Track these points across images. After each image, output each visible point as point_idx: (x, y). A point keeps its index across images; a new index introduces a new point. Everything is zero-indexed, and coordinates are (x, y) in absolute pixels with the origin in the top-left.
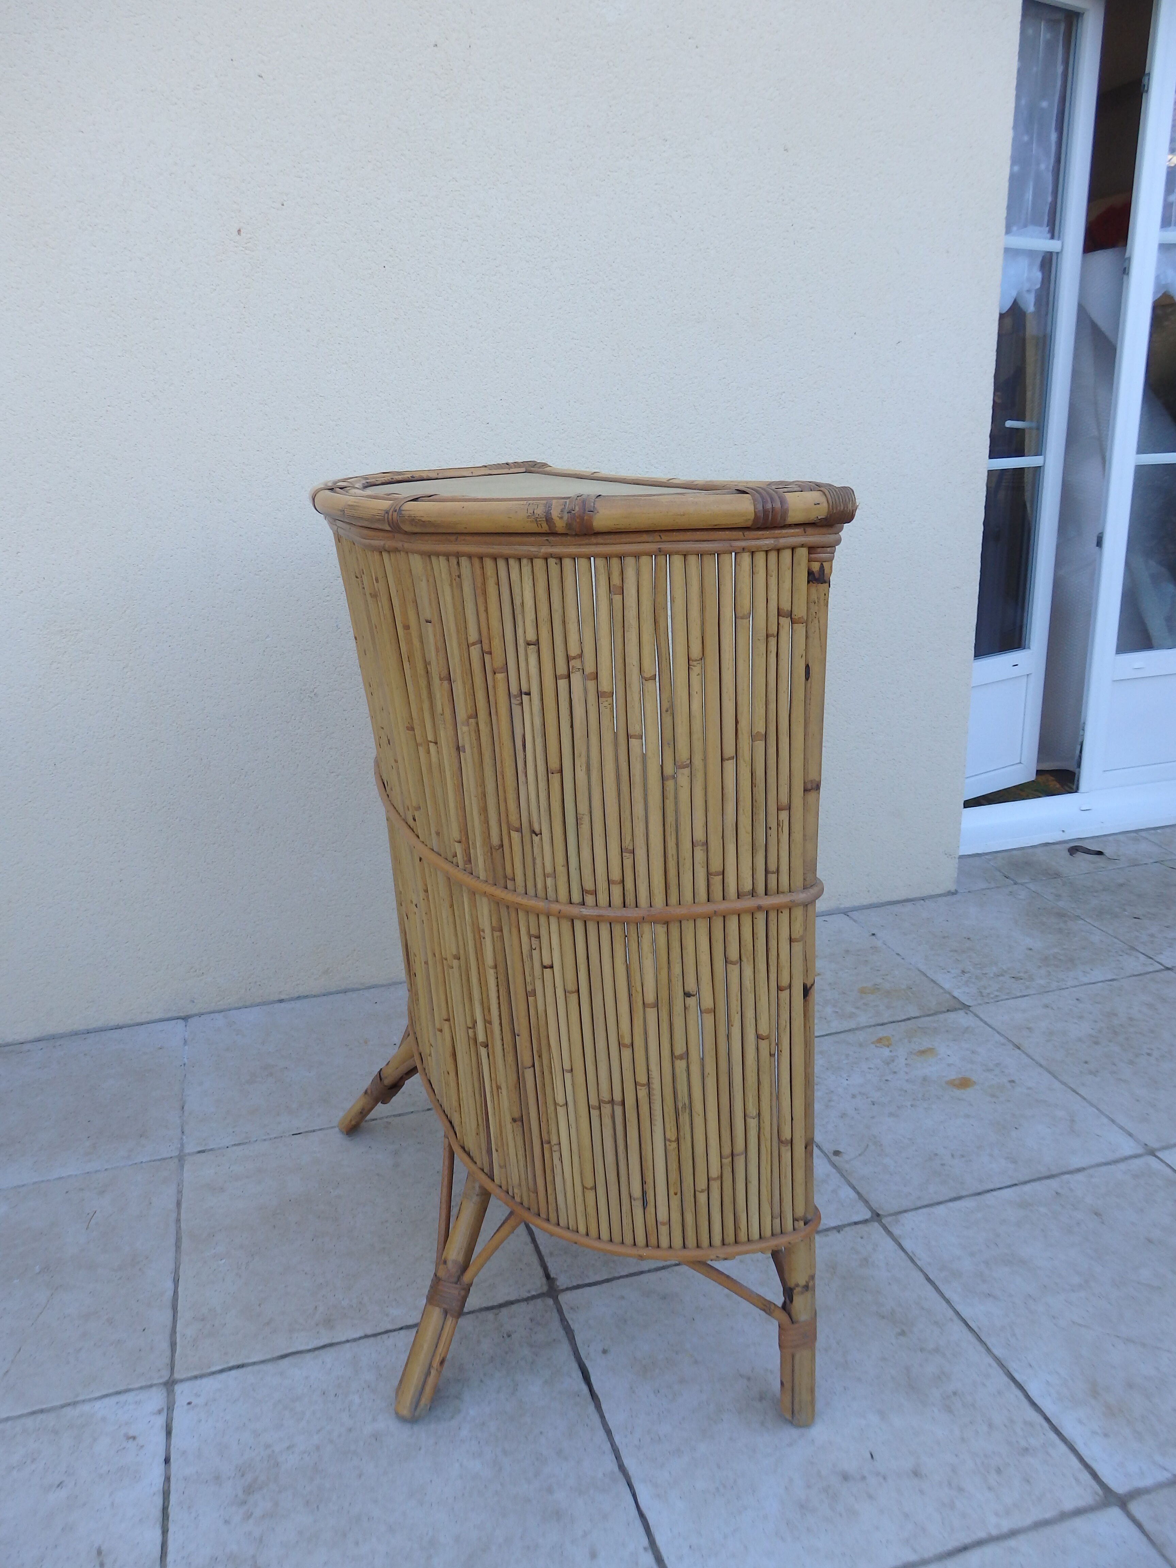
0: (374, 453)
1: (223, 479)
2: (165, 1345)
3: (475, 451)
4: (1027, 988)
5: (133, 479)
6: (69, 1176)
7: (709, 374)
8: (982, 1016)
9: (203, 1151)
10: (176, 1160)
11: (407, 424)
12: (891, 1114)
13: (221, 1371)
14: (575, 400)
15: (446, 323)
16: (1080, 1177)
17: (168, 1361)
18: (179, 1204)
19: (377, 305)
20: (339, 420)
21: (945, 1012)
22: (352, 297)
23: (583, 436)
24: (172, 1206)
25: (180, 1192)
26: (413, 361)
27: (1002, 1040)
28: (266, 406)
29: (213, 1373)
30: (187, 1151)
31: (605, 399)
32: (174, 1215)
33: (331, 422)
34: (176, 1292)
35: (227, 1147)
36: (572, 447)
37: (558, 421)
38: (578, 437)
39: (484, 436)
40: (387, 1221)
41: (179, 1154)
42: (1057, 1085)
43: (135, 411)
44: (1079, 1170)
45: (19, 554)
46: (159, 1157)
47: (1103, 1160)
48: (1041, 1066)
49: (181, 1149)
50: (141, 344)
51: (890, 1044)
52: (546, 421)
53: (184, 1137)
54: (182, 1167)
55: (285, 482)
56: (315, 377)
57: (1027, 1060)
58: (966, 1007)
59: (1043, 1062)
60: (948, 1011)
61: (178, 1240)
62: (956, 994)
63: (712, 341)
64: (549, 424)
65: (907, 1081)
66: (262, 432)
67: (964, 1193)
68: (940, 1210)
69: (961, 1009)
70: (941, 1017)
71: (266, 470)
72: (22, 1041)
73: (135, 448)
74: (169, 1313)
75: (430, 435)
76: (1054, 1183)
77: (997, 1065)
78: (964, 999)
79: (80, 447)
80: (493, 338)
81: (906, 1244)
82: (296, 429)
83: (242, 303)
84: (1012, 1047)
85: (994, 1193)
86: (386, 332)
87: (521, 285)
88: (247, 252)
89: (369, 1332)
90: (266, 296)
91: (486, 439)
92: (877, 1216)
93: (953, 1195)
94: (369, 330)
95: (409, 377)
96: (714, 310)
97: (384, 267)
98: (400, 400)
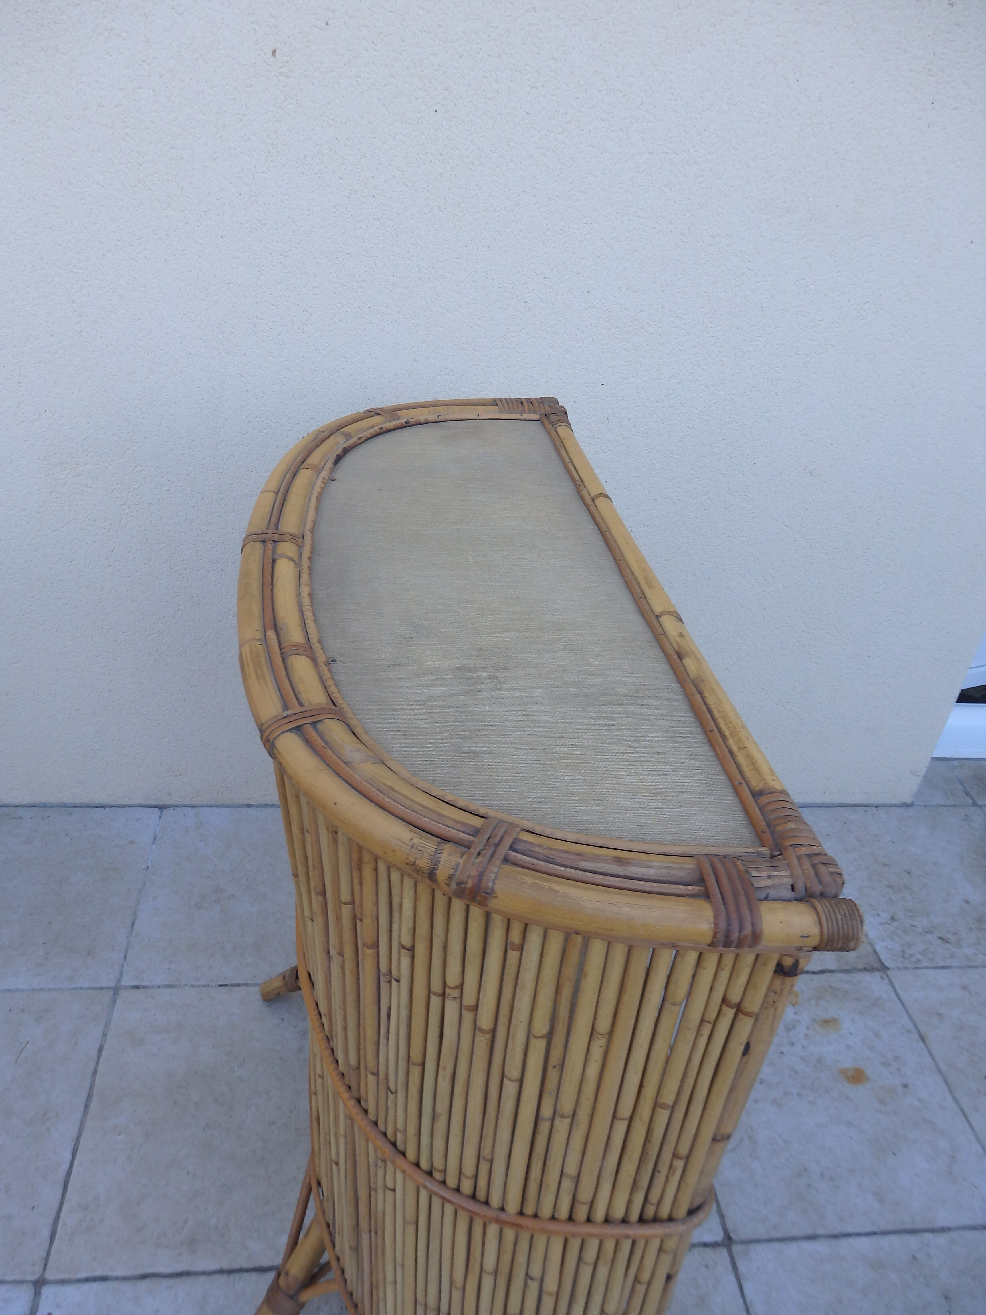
0: (397, 322)
1: (234, 331)
2: (46, 1234)
3: (508, 330)
4: (952, 956)
5: (140, 321)
6: (17, 990)
7: (786, 273)
8: (897, 986)
9: (137, 987)
10: (111, 993)
11: (437, 294)
12: (775, 1102)
13: (87, 1280)
14: (627, 287)
15: (497, 185)
16: (941, 1240)
17: (44, 1254)
18: (101, 1049)
19: (421, 156)
20: (364, 282)
21: (861, 970)
22: (395, 143)
23: (629, 327)
24: (94, 1053)
25: (105, 1035)
26: (453, 224)
27: (910, 1026)
28: (286, 258)
29: (79, 1281)
30: (123, 983)
31: (661, 289)
32: (92, 1066)
33: (354, 283)
34: (71, 1166)
35: (159, 987)
36: (615, 338)
37: (604, 308)
38: (623, 327)
39: (519, 316)
40: (274, 1123)
41: (116, 985)
42: (950, 1103)
43: (145, 249)
44: (943, 1230)
45: (21, 384)
46: (98, 985)
47: (971, 1222)
48: (940, 1071)
49: (119, 981)
50: (156, 175)
51: (797, 1003)
52: (590, 307)
53: (125, 964)
54: (114, 1001)
55: (299, 341)
56: (343, 231)
57: (927, 1060)
58: (884, 968)
59: (943, 1067)
60: (865, 969)
61: (89, 1097)
62: (878, 948)
63: (800, 235)
64: (594, 310)
65: (802, 1058)
66: (280, 285)
67: (820, 1232)
68: (792, 1249)
69: (878, 970)
70: (856, 977)
71: (280, 326)
72: (18, 804)
73: (144, 289)
74: (60, 1190)
75: (460, 308)
76: (913, 1240)
77: (896, 1059)
78: (884, 956)
79: (87, 281)
80: (548, 208)
81: (748, 1288)
82: (317, 286)
83: (270, 138)
84: (916, 1037)
85: (851, 1240)
86: (427, 188)
87: (591, 148)
88: (281, 78)
89: (226, 1266)
90: (298, 133)
91: (520, 319)
92: (728, 1241)
93: (809, 1231)
94: (409, 184)
95: (446, 242)
96: (811, 199)
97: (436, 111)
98: (433, 267)
